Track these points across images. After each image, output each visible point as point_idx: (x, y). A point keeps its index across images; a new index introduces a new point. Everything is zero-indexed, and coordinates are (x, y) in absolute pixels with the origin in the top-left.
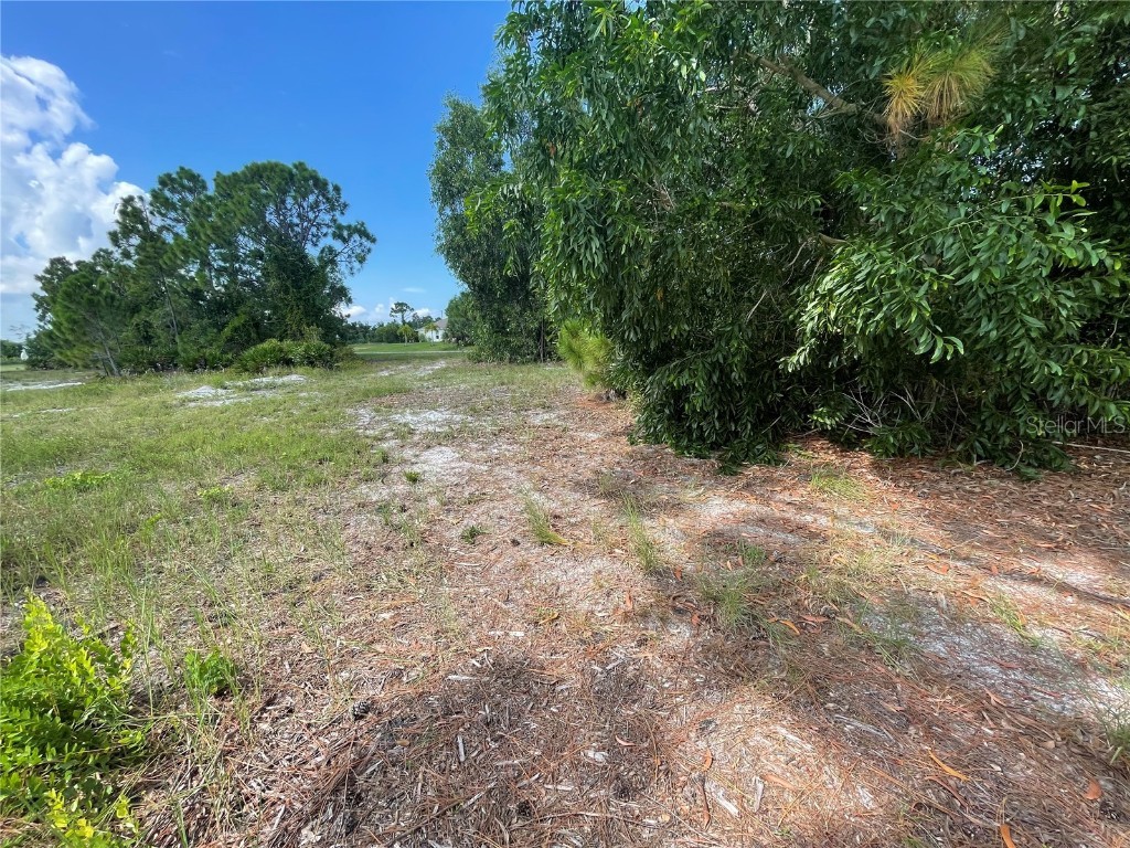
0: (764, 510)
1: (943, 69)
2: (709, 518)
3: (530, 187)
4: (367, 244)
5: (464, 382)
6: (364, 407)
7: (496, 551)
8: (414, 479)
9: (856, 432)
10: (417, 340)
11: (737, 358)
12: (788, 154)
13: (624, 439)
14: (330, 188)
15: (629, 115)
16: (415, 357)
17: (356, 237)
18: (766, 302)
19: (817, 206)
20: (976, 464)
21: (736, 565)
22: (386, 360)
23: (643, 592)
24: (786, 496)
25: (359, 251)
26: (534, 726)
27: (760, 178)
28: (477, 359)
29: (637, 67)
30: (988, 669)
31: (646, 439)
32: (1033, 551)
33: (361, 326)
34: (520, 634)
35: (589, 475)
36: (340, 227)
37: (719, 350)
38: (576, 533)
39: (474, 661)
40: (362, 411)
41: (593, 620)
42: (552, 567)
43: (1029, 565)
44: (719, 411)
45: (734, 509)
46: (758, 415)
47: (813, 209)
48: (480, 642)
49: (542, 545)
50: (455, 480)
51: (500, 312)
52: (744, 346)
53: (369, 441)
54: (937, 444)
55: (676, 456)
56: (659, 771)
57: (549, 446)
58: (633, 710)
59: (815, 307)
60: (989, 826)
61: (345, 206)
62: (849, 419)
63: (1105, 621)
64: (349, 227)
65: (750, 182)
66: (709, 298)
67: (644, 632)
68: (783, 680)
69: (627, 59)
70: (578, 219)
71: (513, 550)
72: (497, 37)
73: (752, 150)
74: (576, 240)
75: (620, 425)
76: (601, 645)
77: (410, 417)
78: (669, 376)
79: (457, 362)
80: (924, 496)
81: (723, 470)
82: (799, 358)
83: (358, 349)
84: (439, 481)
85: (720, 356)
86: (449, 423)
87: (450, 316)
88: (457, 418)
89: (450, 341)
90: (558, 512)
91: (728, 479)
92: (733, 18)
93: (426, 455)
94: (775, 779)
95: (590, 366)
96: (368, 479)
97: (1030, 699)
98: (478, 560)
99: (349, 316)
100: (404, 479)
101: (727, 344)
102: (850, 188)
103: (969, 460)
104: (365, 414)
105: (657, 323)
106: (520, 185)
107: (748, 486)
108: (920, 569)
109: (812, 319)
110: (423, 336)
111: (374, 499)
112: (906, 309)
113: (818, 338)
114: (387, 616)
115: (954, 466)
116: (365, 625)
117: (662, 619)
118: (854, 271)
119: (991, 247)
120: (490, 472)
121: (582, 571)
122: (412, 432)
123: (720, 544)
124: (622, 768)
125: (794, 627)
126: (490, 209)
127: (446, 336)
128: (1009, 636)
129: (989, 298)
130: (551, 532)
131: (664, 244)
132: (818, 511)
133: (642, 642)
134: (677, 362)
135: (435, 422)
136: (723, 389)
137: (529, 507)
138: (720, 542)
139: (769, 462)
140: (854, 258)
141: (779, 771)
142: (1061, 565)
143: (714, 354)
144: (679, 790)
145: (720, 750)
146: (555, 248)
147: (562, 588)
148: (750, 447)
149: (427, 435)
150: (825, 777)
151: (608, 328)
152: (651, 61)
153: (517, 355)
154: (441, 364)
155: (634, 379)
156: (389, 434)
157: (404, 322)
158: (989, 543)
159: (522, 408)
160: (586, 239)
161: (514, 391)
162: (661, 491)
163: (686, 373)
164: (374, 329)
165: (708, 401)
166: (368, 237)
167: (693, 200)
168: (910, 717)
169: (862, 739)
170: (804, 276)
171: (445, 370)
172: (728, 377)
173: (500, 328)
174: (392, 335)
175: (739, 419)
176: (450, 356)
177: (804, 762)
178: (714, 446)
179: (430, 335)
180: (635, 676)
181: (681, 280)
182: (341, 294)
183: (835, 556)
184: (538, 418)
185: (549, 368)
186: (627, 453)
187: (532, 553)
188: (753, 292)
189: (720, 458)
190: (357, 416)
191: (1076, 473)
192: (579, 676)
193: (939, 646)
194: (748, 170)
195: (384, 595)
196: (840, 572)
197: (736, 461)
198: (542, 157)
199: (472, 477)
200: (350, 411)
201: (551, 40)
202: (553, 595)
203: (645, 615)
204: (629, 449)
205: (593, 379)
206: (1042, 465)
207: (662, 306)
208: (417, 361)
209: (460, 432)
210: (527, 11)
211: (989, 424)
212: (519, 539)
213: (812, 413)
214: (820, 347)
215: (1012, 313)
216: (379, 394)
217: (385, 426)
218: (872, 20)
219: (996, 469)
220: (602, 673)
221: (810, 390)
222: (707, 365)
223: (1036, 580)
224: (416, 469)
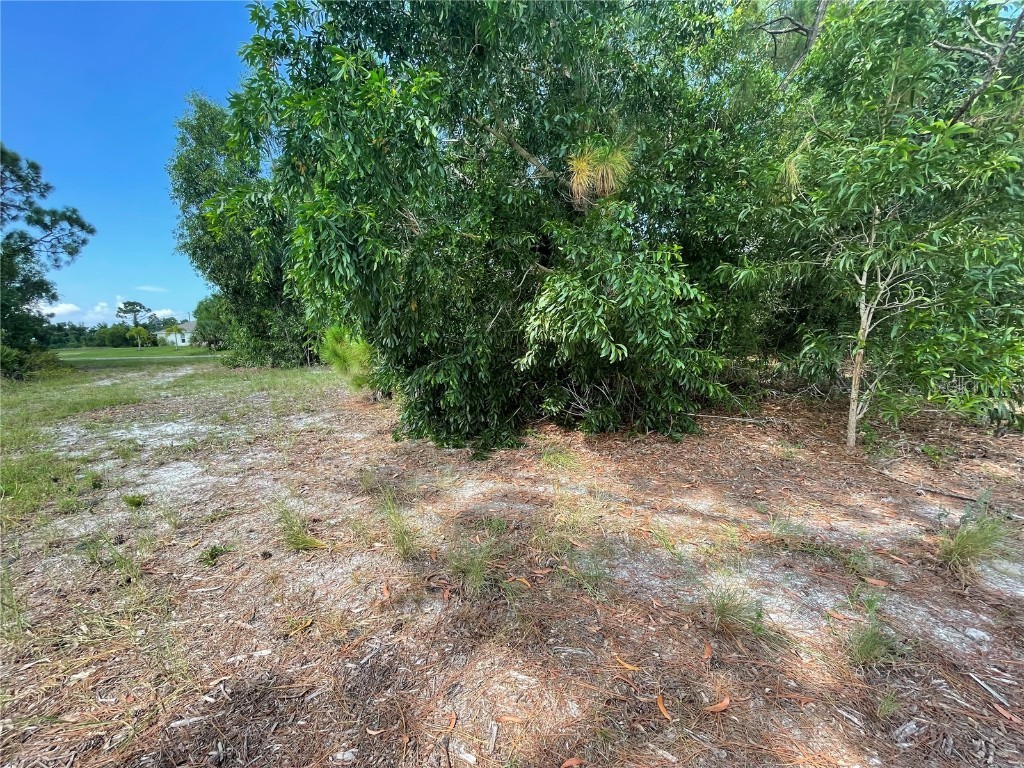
0: (507, 486)
1: (603, 160)
2: (462, 500)
3: (280, 199)
4: (82, 235)
5: (215, 389)
6: (71, 424)
7: (243, 569)
8: (137, 503)
9: (574, 417)
10: (155, 343)
11: (483, 361)
12: (509, 201)
13: (389, 437)
14: (24, 164)
15: (374, 150)
16: (150, 363)
17: (65, 225)
18: (503, 315)
19: (532, 244)
20: (648, 433)
21: (483, 538)
22: (108, 367)
23: (400, 577)
24: (524, 473)
25: (68, 241)
26: (277, 747)
27: (490, 218)
28: (233, 364)
29: (378, 112)
30: (653, 582)
31: (409, 435)
32: (680, 492)
33: (73, 328)
34: (266, 653)
35: (352, 474)
36: (39, 212)
37: (466, 354)
38: (336, 534)
39: (207, 698)
40: (65, 429)
41: (349, 618)
42: (309, 573)
43: (677, 502)
44: (470, 405)
45: (484, 490)
46: (503, 408)
47: (530, 245)
48: (216, 674)
49: (298, 552)
50: (195, 498)
51: (260, 317)
52: (488, 351)
53: (73, 465)
54: (625, 421)
55: (436, 448)
56: (408, 747)
57: (312, 450)
58: (385, 696)
59: (535, 319)
60: (650, 700)
61: (48, 188)
62: (568, 407)
63: (716, 532)
64: (53, 213)
65: (483, 219)
66: (459, 310)
67: (399, 618)
68: (516, 630)
69: (369, 104)
70: (329, 235)
71: (261, 564)
72: (241, 53)
73: (483, 195)
74: (327, 254)
75: (385, 424)
76: (356, 641)
77: (138, 432)
78: (426, 375)
79: (208, 368)
80: (617, 461)
81: (475, 457)
82: (526, 361)
83: (65, 354)
84: (172, 501)
85: (468, 358)
86: (191, 435)
87: (200, 319)
88: (202, 428)
89: (199, 346)
90: (316, 516)
91: (480, 464)
92: (460, 91)
93: (161, 472)
94: (507, 718)
95: (356, 370)
96: (68, 511)
97: (677, 597)
98: (218, 582)
99: (52, 315)
100: (123, 505)
101: (474, 348)
102: (552, 233)
103: (643, 432)
104: (71, 432)
105: (413, 330)
106: (270, 196)
107: (496, 468)
108: (614, 517)
109: (534, 330)
110: (163, 340)
111: (76, 534)
112: (591, 324)
113: (540, 345)
114: (83, 675)
115: (636, 436)
116: (47, 694)
117: (416, 601)
118: (558, 295)
119: (637, 282)
120: (240, 485)
121: (340, 571)
122: (139, 449)
123: (471, 521)
124: (372, 758)
125: (526, 582)
126: (235, 214)
127: (194, 340)
128: (665, 555)
129: (641, 317)
130: (309, 537)
131: (414, 263)
132: (548, 482)
133: (398, 627)
134: (433, 363)
135: (173, 435)
136: (472, 387)
137: (285, 516)
138: (470, 521)
139: (512, 446)
140: (557, 285)
141: (510, 710)
142: (694, 498)
143: (464, 357)
144: (425, 759)
145: (464, 707)
146: (306, 259)
147: (318, 593)
148: (497, 434)
149: (158, 452)
150: (545, 702)
151: (369, 335)
152: (392, 111)
153: (280, 359)
154: (188, 370)
155: (397, 381)
156: (107, 454)
157: (137, 324)
158: (656, 490)
159: (283, 413)
160: (336, 254)
161: (275, 396)
162: (421, 481)
163: (441, 373)
164: (93, 331)
165: (461, 398)
166: (83, 226)
167: (437, 229)
168: (605, 633)
169: (572, 661)
170: (529, 296)
171: (192, 376)
172: (476, 375)
173: (260, 331)
174: (119, 338)
175: (488, 411)
176: (199, 361)
177: (530, 695)
178: (469, 436)
179: (172, 338)
180: (389, 663)
181: (432, 295)
182: (41, 288)
183: (558, 516)
184: (302, 423)
185: (315, 372)
186: (392, 449)
187: (285, 562)
188: (492, 307)
189: (473, 446)
190: (59, 436)
191: (701, 434)
192: (332, 680)
193: (625, 573)
194: (481, 210)
195: (82, 649)
196: (561, 529)
197: (486, 448)
198: (291, 173)
199: (218, 492)
200: (44, 430)
201: (300, 70)
202: (308, 603)
203: (401, 601)
204: (394, 445)
205: (359, 383)
206: (684, 430)
207: (417, 316)
208: (154, 367)
209: (205, 443)
210: (273, 37)
211: (652, 404)
212: (271, 550)
213: (542, 403)
214: (542, 351)
215: (654, 328)
216: (94, 406)
217: (101, 444)
218: (558, 116)
219: (660, 436)
220: (355, 669)
221: (541, 385)
222: (458, 366)
223: (681, 511)
224: (142, 491)
